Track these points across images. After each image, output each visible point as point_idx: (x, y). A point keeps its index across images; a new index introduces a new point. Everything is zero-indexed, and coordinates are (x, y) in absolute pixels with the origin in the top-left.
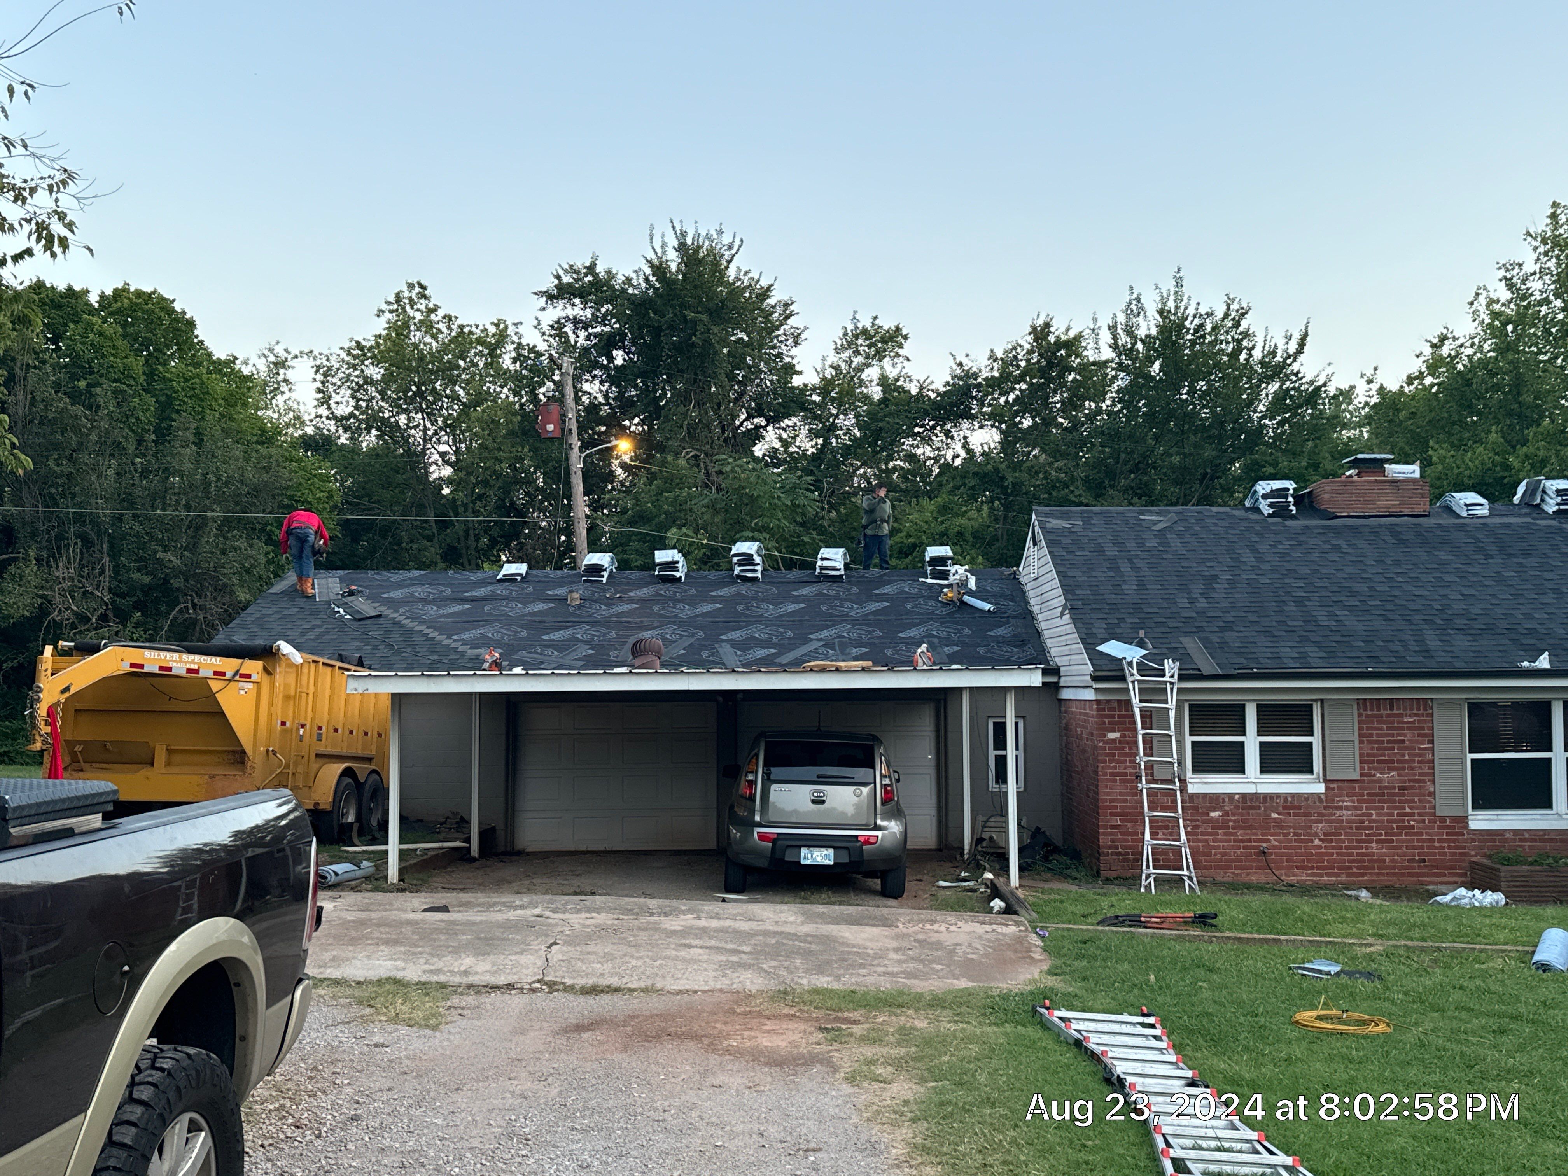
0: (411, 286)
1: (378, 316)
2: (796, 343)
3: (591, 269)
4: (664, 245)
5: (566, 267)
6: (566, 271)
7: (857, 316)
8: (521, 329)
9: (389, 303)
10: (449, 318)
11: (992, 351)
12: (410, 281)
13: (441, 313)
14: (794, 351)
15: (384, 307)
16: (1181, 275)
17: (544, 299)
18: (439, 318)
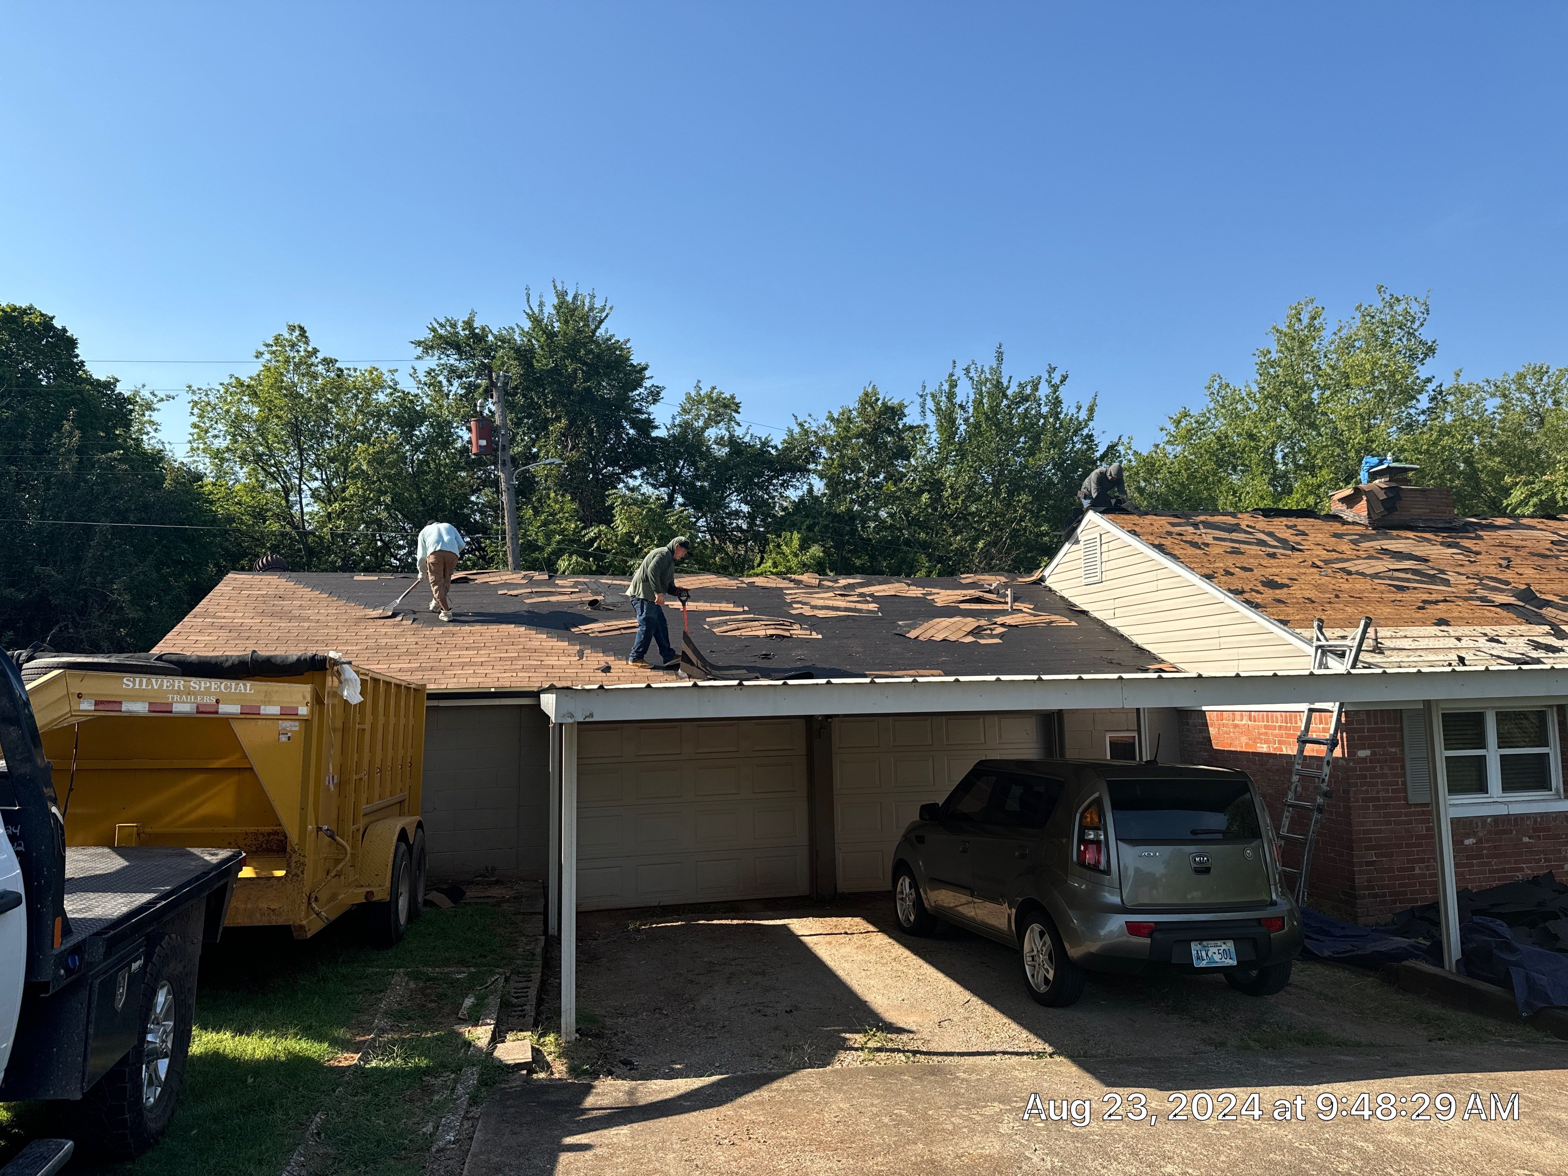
0: (292, 329)
1: (257, 357)
2: (655, 401)
3: (469, 324)
4: (541, 305)
5: (443, 321)
6: (442, 326)
7: (700, 385)
8: (397, 376)
9: (267, 345)
10: (328, 362)
11: (830, 412)
12: (290, 324)
13: (320, 356)
14: (652, 408)
15: (263, 349)
16: (1002, 350)
17: (421, 348)
18: (319, 360)
